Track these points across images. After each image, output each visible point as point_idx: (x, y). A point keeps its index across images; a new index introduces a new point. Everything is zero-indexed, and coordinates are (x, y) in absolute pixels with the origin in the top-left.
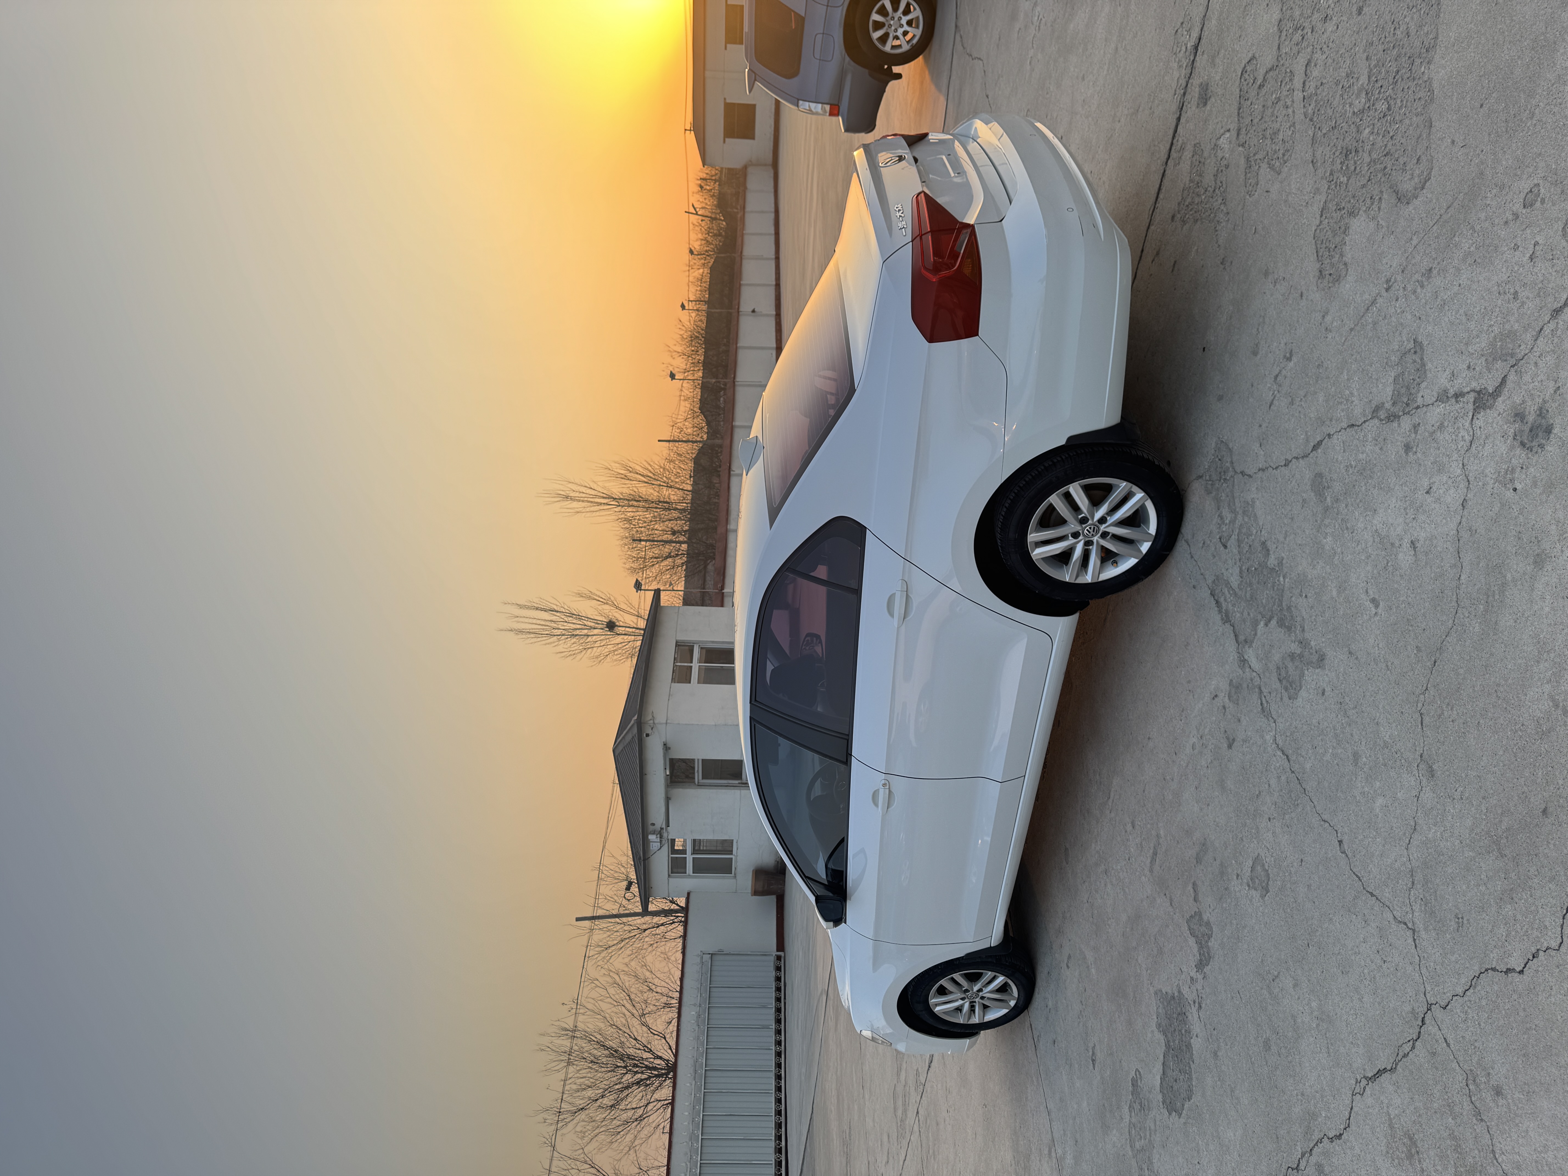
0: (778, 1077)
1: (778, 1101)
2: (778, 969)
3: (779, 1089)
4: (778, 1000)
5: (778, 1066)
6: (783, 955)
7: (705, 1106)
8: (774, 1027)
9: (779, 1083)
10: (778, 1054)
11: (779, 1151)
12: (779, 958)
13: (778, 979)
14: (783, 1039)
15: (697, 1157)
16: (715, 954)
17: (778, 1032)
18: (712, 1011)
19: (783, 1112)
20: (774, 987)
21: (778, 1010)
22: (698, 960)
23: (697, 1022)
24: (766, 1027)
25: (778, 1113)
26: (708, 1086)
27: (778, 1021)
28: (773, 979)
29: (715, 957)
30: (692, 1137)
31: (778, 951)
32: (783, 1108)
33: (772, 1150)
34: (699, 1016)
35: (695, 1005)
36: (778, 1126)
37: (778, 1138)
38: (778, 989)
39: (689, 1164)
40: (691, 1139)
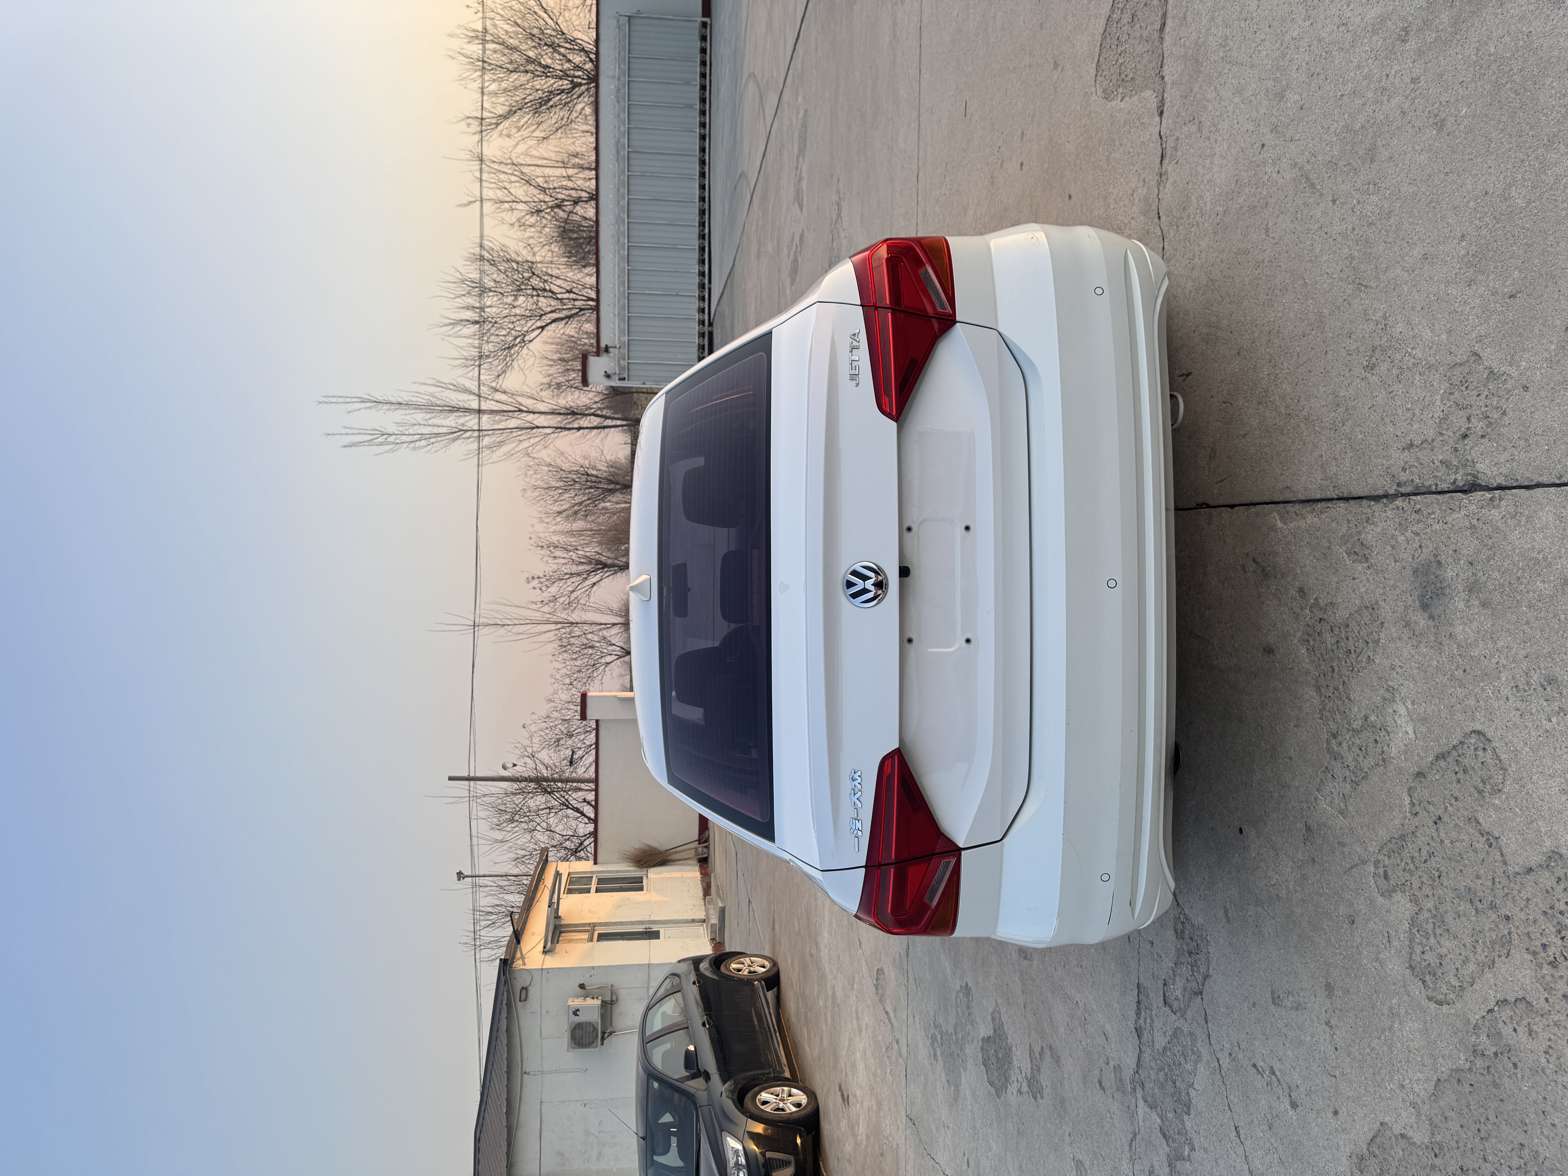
0: (703, 162)
1: (702, 187)
2: (703, 38)
3: (702, 175)
4: (703, 76)
5: (703, 150)
6: (709, 22)
7: (630, 189)
8: (698, 107)
9: (703, 168)
10: (703, 137)
11: (702, 237)
12: (704, 25)
13: (703, 51)
14: (708, 121)
15: (624, 239)
16: (633, 17)
17: (703, 113)
18: (632, 84)
19: (707, 199)
20: (698, 60)
21: (703, 88)
22: (614, 22)
23: (617, 97)
24: (690, 106)
25: (702, 199)
26: (631, 168)
27: (703, 100)
28: (698, 51)
29: (633, 21)
30: (618, 221)
31: (704, 16)
32: (707, 195)
33: (696, 236)
34: (618, 90)
35: (613, 77)
36: (702, 212)
37: (702, 224)
38: (703, 63)
39: (616, 246)
40: (617, 222)
